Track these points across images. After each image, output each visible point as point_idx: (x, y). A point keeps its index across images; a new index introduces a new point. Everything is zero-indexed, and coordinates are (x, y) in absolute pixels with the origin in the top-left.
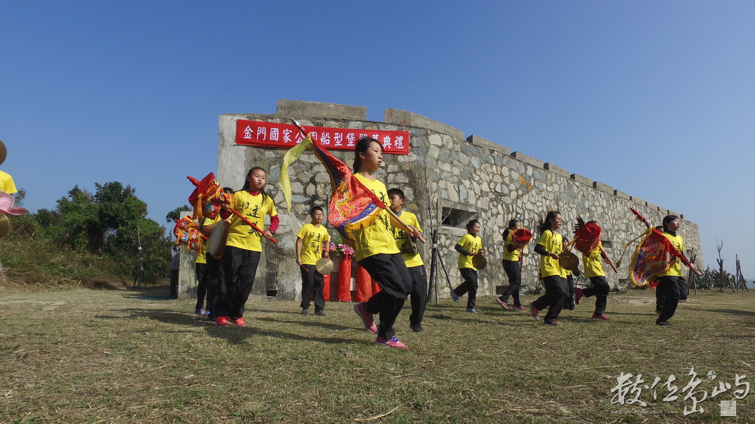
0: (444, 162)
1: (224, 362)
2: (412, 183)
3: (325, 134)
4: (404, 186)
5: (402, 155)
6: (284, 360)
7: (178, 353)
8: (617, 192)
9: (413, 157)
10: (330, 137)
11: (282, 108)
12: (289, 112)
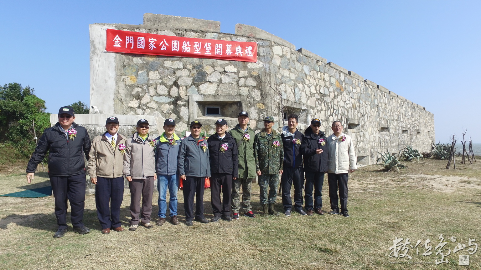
0: (284, 69)
2: (260, 86)
4: (253, 88)
5: (251, 62)
8: (391, 92)
9: (261, 65)
10: (190, 46)
11: (148, 20)
12: (154, 24)
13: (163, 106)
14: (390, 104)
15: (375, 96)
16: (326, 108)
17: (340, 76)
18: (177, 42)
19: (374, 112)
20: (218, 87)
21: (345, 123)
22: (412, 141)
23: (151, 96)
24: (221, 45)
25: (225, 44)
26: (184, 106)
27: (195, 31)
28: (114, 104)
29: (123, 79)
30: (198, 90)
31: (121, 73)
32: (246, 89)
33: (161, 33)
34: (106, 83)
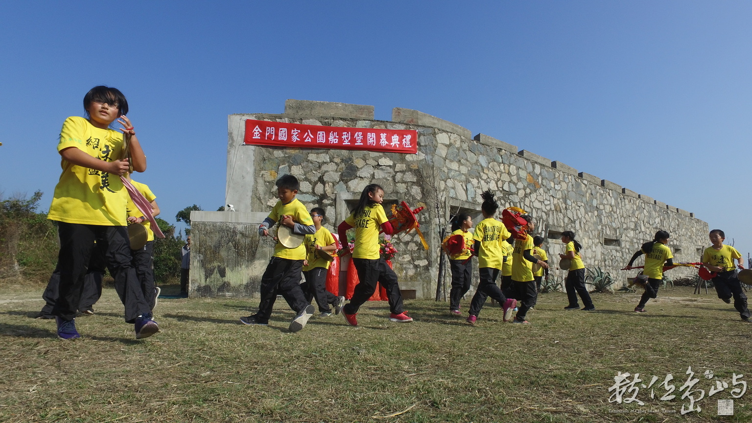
0: (451, 161)
1: (238, 360)
2: (420, 182)
3: (333, 133)
4: (412, 185)
5: (410, 154)
6: (298, 357)
7: (193, 351)
8: (626, 190)
9: (421, 156)
10: (338, 137)
11: (291, 107)
12: (297, 112)
15: (592, 194)
17: (534, 168)
18: (323, 133)
19: (592, 216)
21: (542, 230)
24: (375, 133)
25: (378, 133)
26: (331, 205)
27: (344, 119)
28: (251, 203)
29: (263, 175)
30: (347, 187)
31: (261, 168)
32: (404, 185)
33: (306, 122)
34: (243, 179)
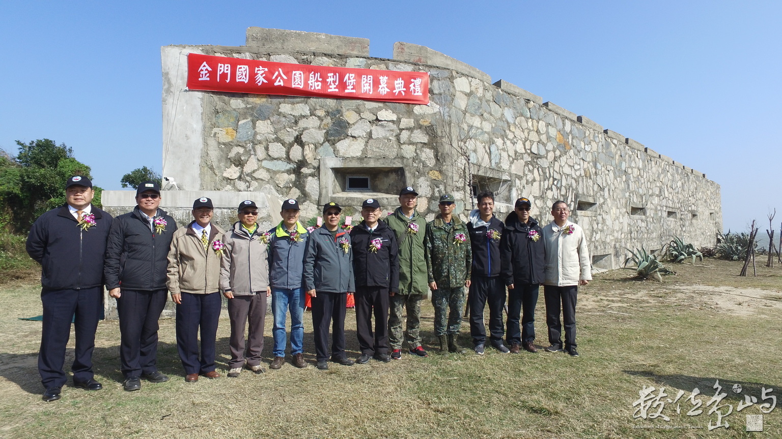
0: (472, 115)
2: (434, 142)
3: (315, 75)
4: (423, 147)
5: (420, 104)
8: (648, 150)
9: (434, 108)
10: (321, 80)
11: (254, 38)
12: (264, 45)
13: (277, 176)
14: (647, 170)
15: (621, 156)
16: (542, 177)
17: (564, 124)
18: (300, 74)
19: (620, 182)
20: (366, 146)
21: (572, 201)
22: (684, 229)
23: (258, 160)
24: (371, 76)
25: (376, 75)
26: (312, 175)
27: (329, 55)
28: (200, 174)
29: (215, 134)
30: (334, 151)
31: (212, 125)
32: (412, 148)
33: (274, 59)
34: (188, 139)
